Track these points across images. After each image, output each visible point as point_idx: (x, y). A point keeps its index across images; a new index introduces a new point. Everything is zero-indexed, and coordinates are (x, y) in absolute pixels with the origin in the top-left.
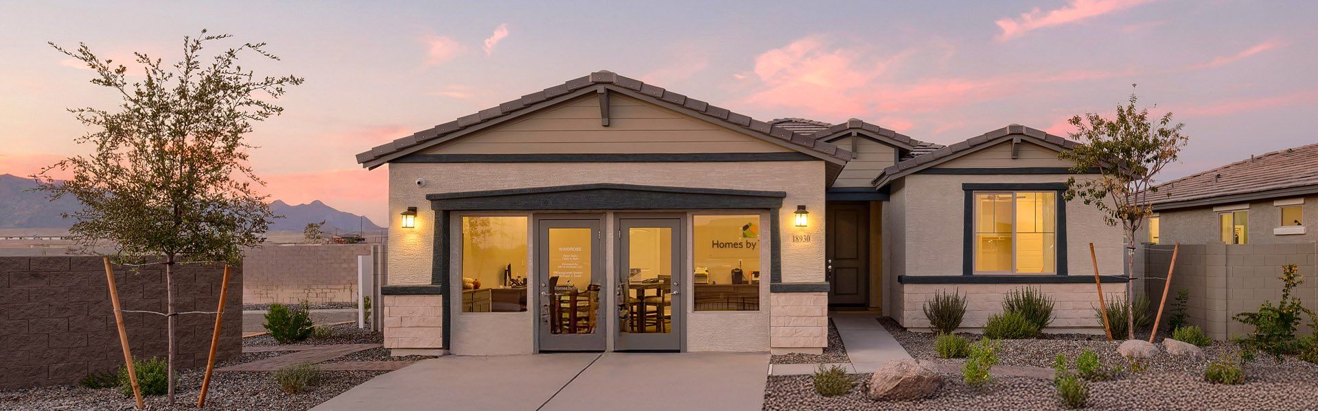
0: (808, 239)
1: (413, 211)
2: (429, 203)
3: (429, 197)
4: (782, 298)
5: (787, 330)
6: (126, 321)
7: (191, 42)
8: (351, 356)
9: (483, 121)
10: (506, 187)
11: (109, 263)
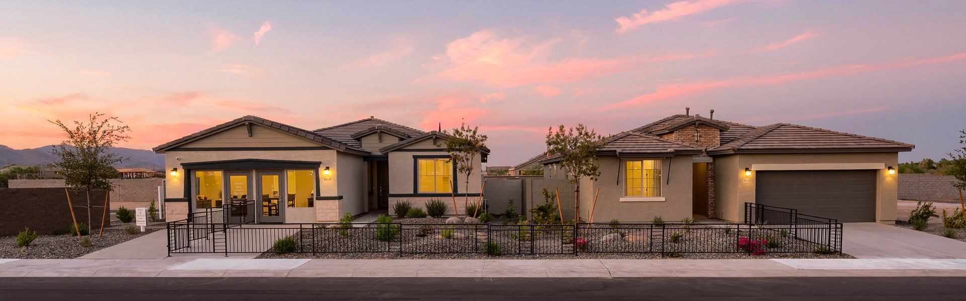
0: (330, 179)
1: (175, 170)
2: (182, 166)
3: (181, 164)
4: (321, 202)
5: (323, 214)
6: (74, 208)
7: (92, 117)
8: (154, 225)
9: (202, 135)
10: (212, 160)
11: (68, 191)
